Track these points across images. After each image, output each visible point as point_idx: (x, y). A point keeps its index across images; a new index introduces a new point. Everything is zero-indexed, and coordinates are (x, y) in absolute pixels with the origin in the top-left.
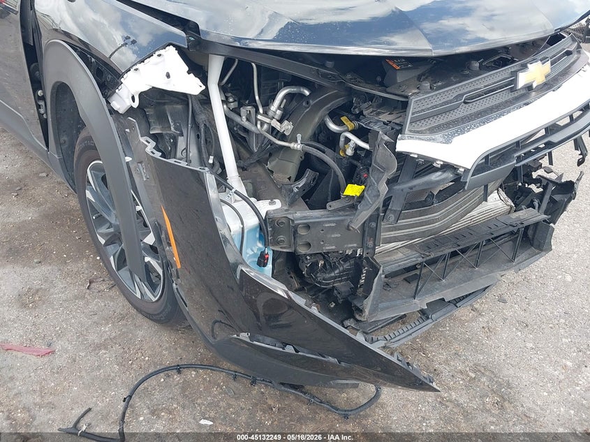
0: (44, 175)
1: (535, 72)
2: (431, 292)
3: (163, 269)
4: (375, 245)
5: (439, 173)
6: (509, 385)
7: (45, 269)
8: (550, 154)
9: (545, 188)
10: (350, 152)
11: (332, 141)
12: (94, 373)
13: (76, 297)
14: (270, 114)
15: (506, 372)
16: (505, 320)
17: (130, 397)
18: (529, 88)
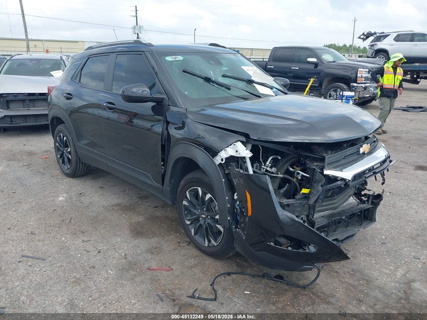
0: (141, 203)
1: (365, 148)
2: (332, 236)
3: (224, 229)
4: (314, 213)
5: (340, 182)
6: (368, 276)
7: (156, 239)
8: (375, 176)
9: (369, 198)
10: (300, 178)
11: (292, 174)
12: (193, 277)
13: (174, 249)
14: (266, 165)
15: (366, 271)
16: (360, 253)
17: (213, 283)
18: (364, 153)
